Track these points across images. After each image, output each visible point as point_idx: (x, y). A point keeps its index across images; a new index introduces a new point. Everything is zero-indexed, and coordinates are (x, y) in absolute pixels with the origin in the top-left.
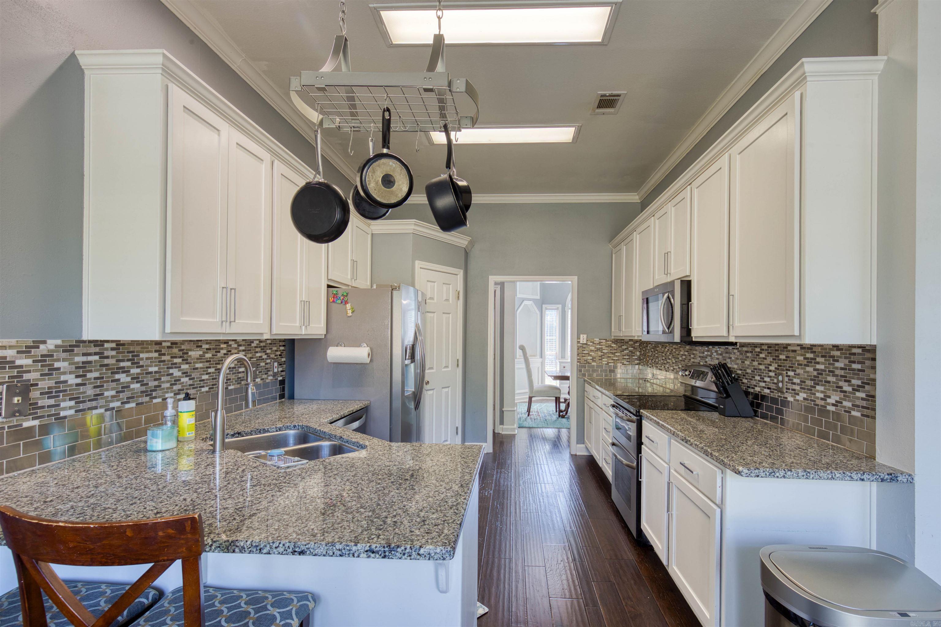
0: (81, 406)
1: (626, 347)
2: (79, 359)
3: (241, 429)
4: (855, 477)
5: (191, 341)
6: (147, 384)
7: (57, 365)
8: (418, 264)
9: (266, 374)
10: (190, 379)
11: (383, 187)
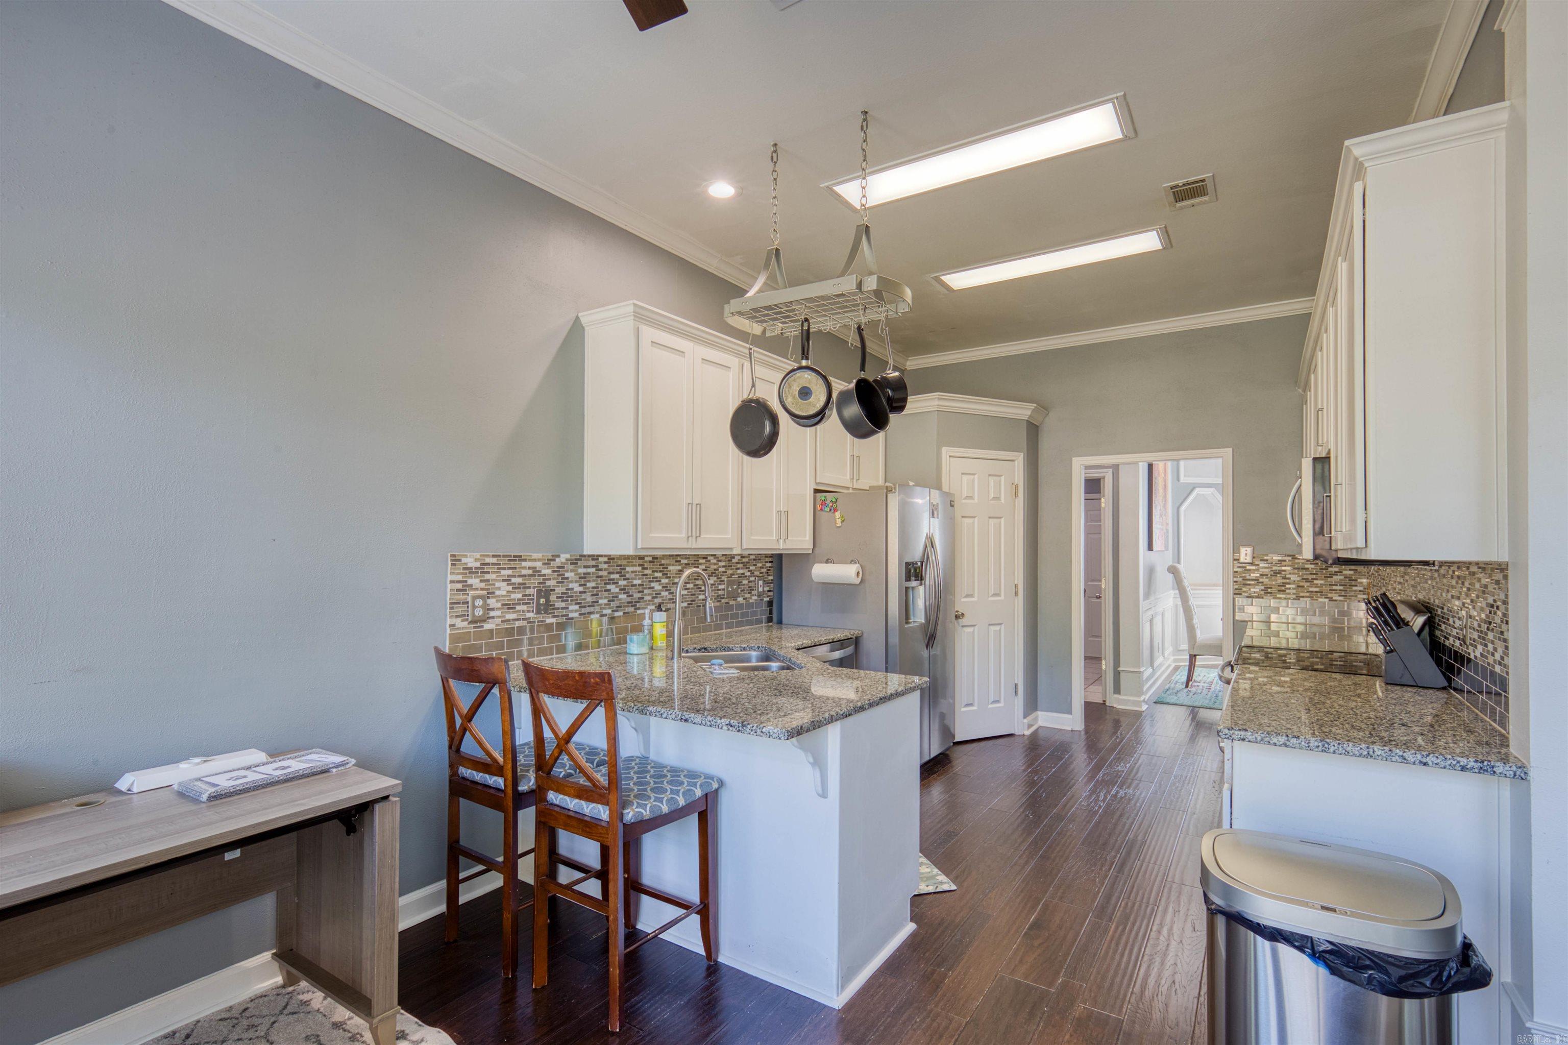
0: (583, 610)
1: (1337, 570)
2: (581, 570)
3: (707, 644)
4: (1411, 758)
5: (670, 556)
6: (632, 596)
7: (567, 575)
8: (946, 452)
9: (749, 593)
10: (670, 593)
11: (800, 400)
